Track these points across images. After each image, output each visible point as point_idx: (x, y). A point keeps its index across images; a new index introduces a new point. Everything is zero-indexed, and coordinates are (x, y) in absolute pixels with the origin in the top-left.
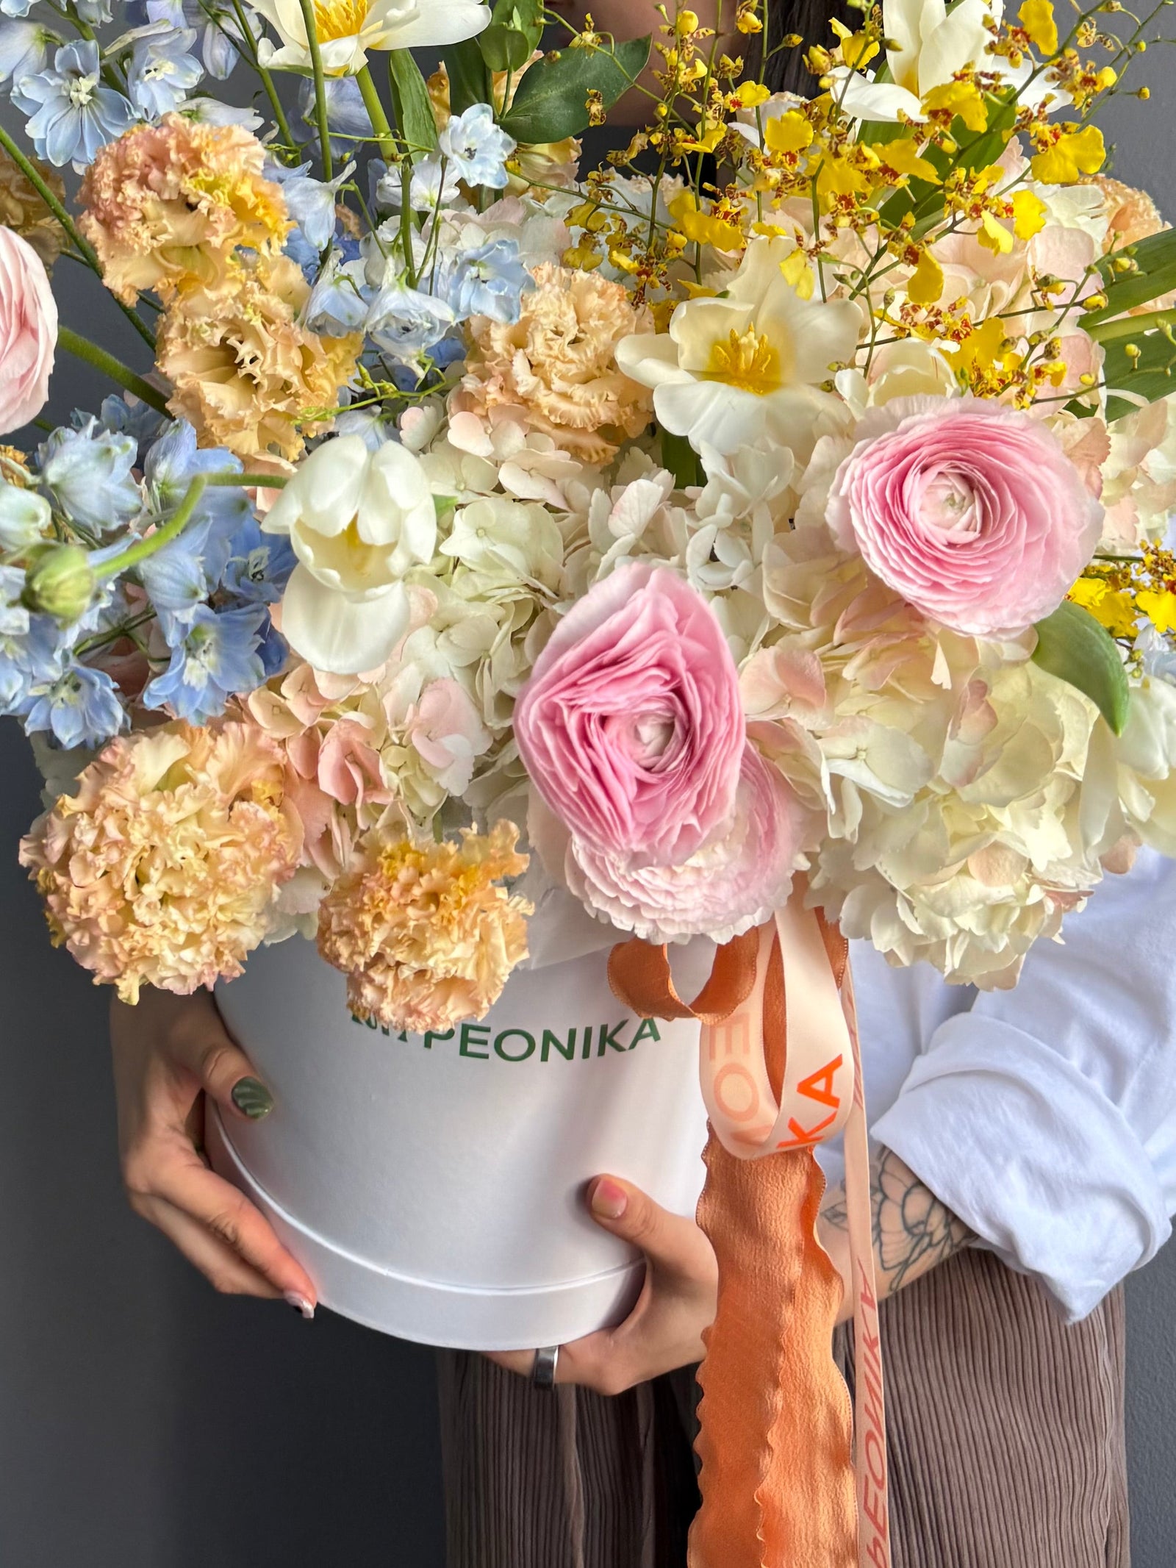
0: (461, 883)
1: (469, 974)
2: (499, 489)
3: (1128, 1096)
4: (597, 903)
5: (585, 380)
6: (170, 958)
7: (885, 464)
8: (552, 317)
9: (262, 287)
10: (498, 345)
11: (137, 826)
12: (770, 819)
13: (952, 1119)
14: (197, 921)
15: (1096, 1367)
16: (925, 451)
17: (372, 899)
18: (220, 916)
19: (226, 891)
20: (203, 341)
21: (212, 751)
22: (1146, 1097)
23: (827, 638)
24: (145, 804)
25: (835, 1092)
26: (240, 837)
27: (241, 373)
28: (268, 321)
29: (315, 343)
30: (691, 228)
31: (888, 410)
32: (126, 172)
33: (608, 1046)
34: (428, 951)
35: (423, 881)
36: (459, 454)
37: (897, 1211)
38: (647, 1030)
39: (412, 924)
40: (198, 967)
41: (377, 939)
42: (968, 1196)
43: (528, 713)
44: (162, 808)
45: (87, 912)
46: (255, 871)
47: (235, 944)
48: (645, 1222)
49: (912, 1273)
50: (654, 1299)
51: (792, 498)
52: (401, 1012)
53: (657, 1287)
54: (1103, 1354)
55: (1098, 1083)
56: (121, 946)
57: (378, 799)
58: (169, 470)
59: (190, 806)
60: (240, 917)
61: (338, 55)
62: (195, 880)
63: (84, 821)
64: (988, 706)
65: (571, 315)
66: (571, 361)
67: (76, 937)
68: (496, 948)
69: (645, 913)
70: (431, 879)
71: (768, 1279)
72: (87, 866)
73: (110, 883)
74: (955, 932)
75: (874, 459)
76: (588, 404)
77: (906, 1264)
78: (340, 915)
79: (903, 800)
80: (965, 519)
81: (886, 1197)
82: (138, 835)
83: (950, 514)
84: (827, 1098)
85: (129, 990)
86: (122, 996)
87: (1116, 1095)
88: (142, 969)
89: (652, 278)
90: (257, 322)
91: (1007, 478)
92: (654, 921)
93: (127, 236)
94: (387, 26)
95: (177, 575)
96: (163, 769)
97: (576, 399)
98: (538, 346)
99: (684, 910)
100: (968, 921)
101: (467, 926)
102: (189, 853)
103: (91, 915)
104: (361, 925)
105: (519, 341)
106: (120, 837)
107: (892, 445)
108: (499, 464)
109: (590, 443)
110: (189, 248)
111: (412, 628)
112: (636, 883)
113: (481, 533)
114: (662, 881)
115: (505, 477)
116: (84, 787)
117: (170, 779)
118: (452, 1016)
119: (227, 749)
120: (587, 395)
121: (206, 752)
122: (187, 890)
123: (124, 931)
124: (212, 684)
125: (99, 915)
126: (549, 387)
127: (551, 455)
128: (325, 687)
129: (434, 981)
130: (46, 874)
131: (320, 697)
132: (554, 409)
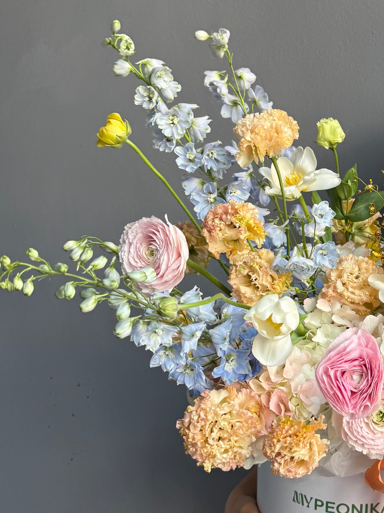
0: (304, 430)
1: (306, 458)
2: (333, 323)
4: (351, 442)
5: (360, 289)
6: (219, 456)
8: (350, 269)
9: (260, 258)
10: (333, 278)
11: (210, 414)
14: (228, 445)
17: (277, 434)
18: (235, 444)
19: (237, 436)
20: (241, 273)
21: (237, 396)
24: (213, 408)
26: (242, 420)
27: (252, 283)
28: (260, 267)
29: (275, 275)
34: (293, 450)
35: (292, 429)
36: (321, 311)
39: (288, 442)
40: (228, 460)
41: (278, 447)
43: (319, 371)
44: (218, 409)
45: (194, 440)
46: (247, 430)
47: (240, 453)
52: (286, 471)
56: (204, 451)
57: (288, 414)
58: (227, 311)
59: (227, 410)
60: (242, 445)
61: (290, 191)
62: (227, 432)
63: (194, 413)
65: (357, 269)
66: (355, 282)
67: (191, 449)
68: (315, 451)
69: (365, 446)
70: (295, 428)
72: (195, 427)
73: (202, 433)
76: (361, 296)
78: (268, 440)
82: (210, 417)
85: (208, 467)
86: (206, 469)
88: (211, 460)
90: (257, 267)
92: (369, 449)
93: (215, 234)
94: (305, 182)
95: (220, 334)
97: (356, 294)
98: (345, 278)
99: (378, 445)
101: (305, 443)
102: (226, 423)
103: (195, 442)
104: (273, 443)
105: (340, 277)
106: (205, 417)
108: (332, 314)
109: (363, 308)
110: (235, 241)
111: (303, 364)
112: (362, 436)
113: (327, 336)
114: (371, 436)
115: (334, 318)
116: (196, 404)
117: (224, 401)
118: (301, 473)
119: (241, 397)
120: (360, 293)
121: (235, 396)
122: (225, 436)
123: (206, 447)
124: (234, 371)
125: (198, 441)
126: (348, 290)
127: (349, 312)
128: (273, 379)
129: (296, 461)
130: (184, 430)
131: (272, 382)
132: (349, 297)
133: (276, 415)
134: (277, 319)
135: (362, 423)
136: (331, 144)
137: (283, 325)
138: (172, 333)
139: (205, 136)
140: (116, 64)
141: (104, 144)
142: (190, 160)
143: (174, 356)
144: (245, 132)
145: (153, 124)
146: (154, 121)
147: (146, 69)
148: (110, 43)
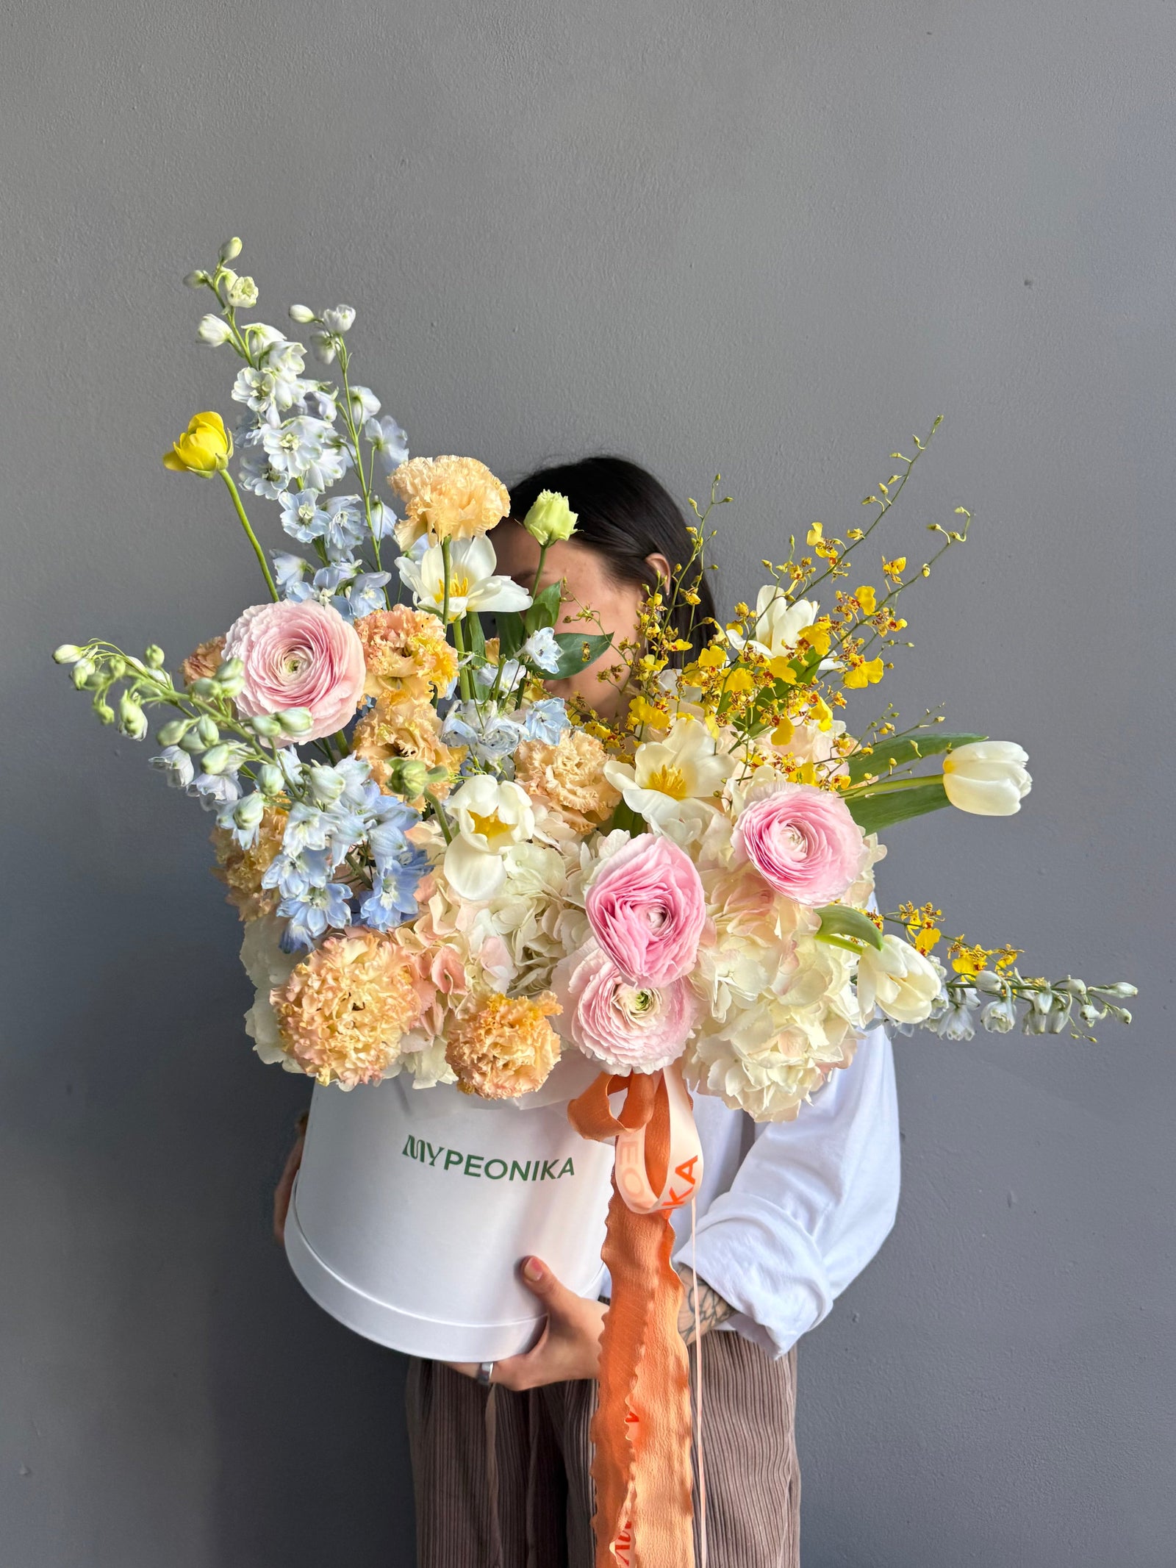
0: (532, 1015)
1: (532, 1065)
2: (531, 840)
4: (588, 1044)
5: (583, 786)
6: (353, 1055)
7: (762, 816)
8: (567, 751)
10: (537, 764)
11: (344, 980)
12: (681, 1005)
13: (719, 1245)
14: (370, 1036)
15: (785, 1394)
16: (781, 812)
17: (485, 1022)
18: (381, 1037)
19: (386, 1022)
20: (384, 740)
21: (378, 953)
22: (826, 1230)
23: (721, 908)
24: (347, 969)
25: (694, 1176)
26: (395, 995)
28: (422, 732)
29: (444, 749)
30: (642, 713)
31: (765, 789)
32: (376, 631)
33: (546, 1174)
34: (514, 1049)
38: (568, 1168)
39: (506, 1035)
40: (364, 1064)
41: (488, 1042)
42: (728, 1285)
44: (357, 972)
45: (311, 1025)
47: (386, 1054)
48: (552, 1288)
50: (549, 1338)
51: (695, 846)
52: (494, 1088)
53: (552, 1329)
54: (789, 1387)
55: (801, 1223)
57: (461, 992)
59: (372, 974)
60: (390, 1040)
61: (457, 605)
62: (372, 1012)
63: (312, 976)
64: (795, 956)
65: (575, 752)
66: (576, 774)
67: (301, 1041)
68: (547, 1052)
69: (613, 1051)
70: (518, 1011)
71: (640, 1286)
72: (312, 1000)
74: (769, 1083)
75: (757, 813)
76: (584, 797)
77: (691, 1329)
79: (752, 997)
80: (800, 846)
82: (345, 984)
83: (793, 844)
84: (690, 1178)
85: (325, 1077)
86: (320, 1081)
87: (810, 1229)
88: (334, 1064)
89: (616, 741)
90: (417, 733)
91: (824, 828)
92: (616, 1055)
95: (391, 838)
96: (354, 957)
97: (577, 794)
98: (559, 765)
99: (633, 1050)
100: (776, 1075)
102: (369, 998)
103: (313, 1028)
105: (548, 761)
106: (334, 985)
107: (767, 805)
109: (581, 820)
110: (395, 679)
111: (480, 908)
112: (610, 1033)
113: (518, 863)
114: (623, 1033)
116: (311, 961)
117: (359, 961)
118: (523, 1089)
119: (384, 956)
120: (584, 793)
121: (374, 954)
122: (366, 1020)
123: (332, 1036)
124: (394, 909)
125: (317, 1028)
126: (563, 786)
127: (560, 824)
128: (437, 929)
129: (514, 1069)
130: (287, 1007)
131: (434, 935)
132: (565, 798)
133: (438, 991)
134: (506, 817)
135: (611, 1010)
136: (551, 535)
137: (518, 828)
139: (331, 484)
140: (205, 319)
141: (183, 465)
142: (301, 521)
143: (308, 871)
144: (420, 487)
145: (255, 443)
146: (259, 437)
147: (255, 342)
148: (205, 281)
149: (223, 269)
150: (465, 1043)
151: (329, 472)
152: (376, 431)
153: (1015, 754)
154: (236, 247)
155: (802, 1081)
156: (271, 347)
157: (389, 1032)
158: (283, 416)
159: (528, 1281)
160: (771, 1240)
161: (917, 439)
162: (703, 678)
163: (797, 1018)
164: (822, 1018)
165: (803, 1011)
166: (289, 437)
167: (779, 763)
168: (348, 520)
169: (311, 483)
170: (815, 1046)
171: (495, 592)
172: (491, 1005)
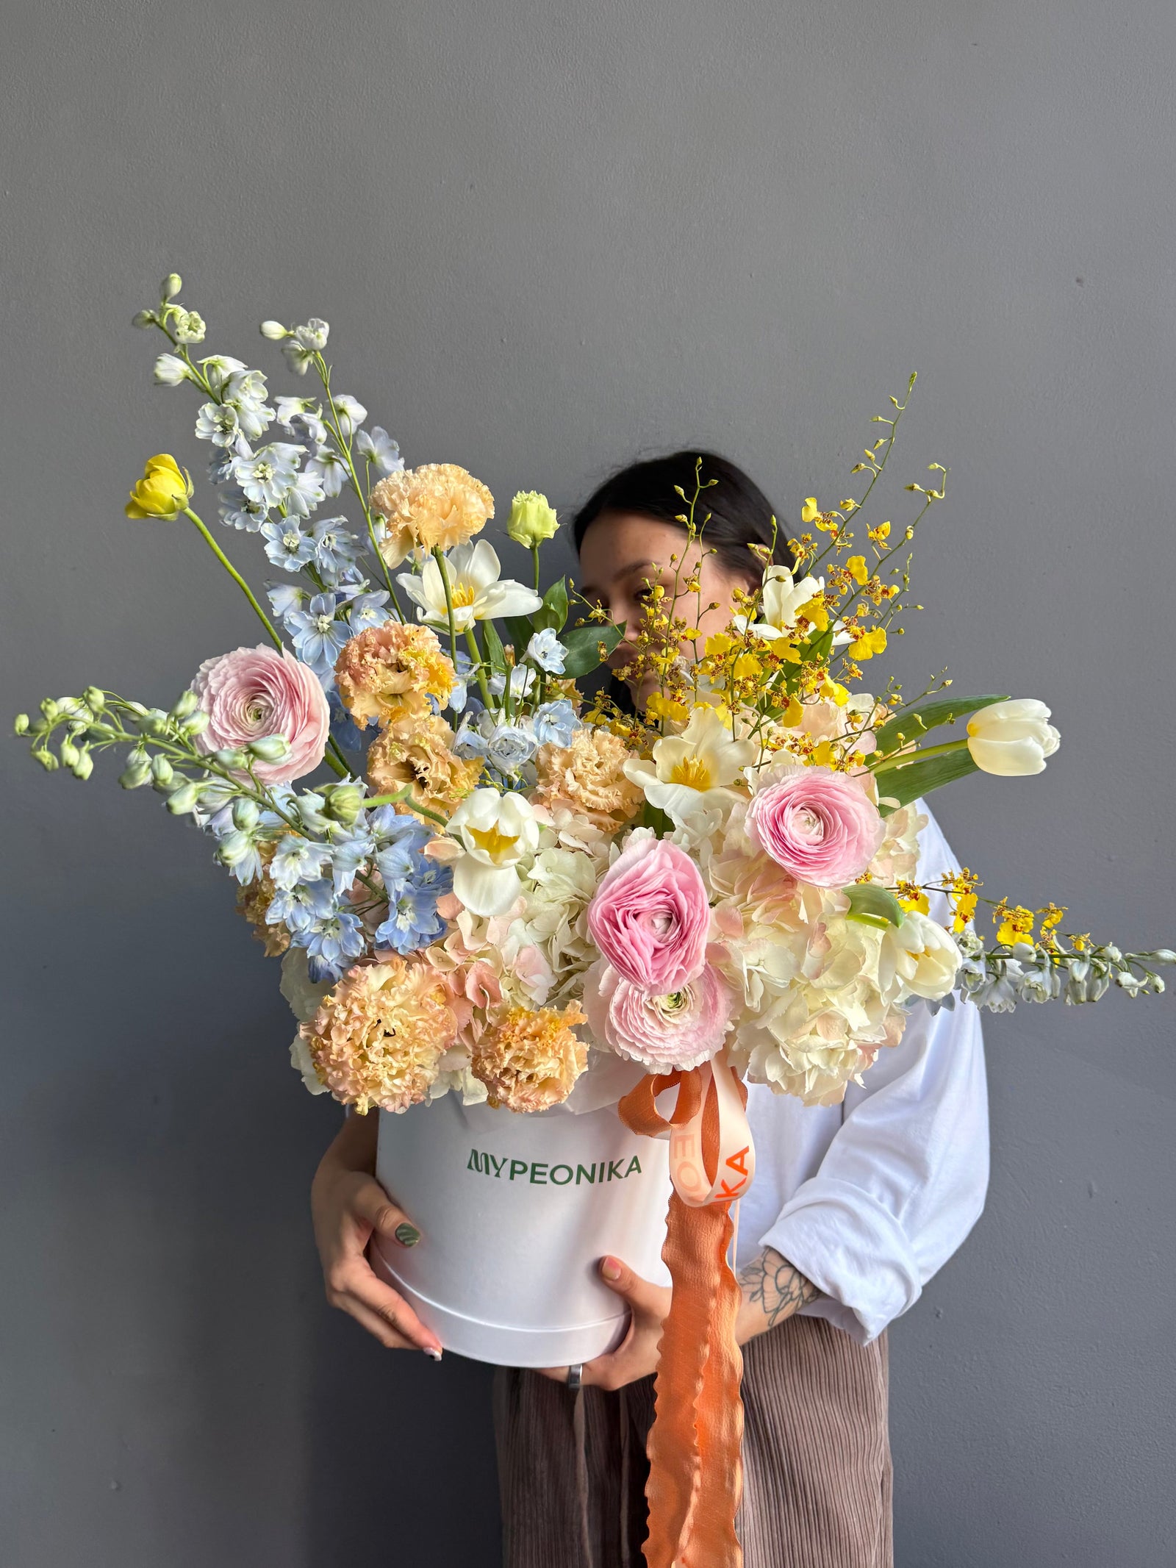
0: (553, 1026)
1: (557, 1077)
2: (559, 846)
3: (903, 1214)
4: (623, 1046)
5: (605, 785)
6: (387, 1081)
7: (774, 802)
8: (585, 752)
10: (556, 768)
11: (370, 1008)
12: (715, 997)
13: (806, 1228)
14: (404, 1062)
16: (794, 795)
17: (504, 1036)
18: (415, 1060)
19: (419, 1046)
20: (397, 759)
21: (407, 976)
22: (912, 1214)
23: (743, 899)
24: (373, 998)
25: (746, 1166)
26: (425, 1017)
27: (418, 776)
28: (433, 748)
29: (457, 762)
30: (660, 707)
31: (775, 774)
32: (366, 649)
33: (613, 1175)
34: (535, 1062)
35: (532, 1026)
37: (773, 1280)
38: (634, 1166)
39: (527, 1047)
40: (401, 1090)
41: (508, 1056)
42: (815, 1267)
43: (595, 914)
44: (383, 999)
45: (341, 1057)
46: (434, 1036)
47: (423, 1077)
48: (631, 1283)
49: (782, 1317)
50: (636, 1333)
51: (720, 836)
52: (518, 1101)
53: (636, 1325)
55: (886, 1206)
56: (360, 1075)
57: (497, 1005)
59: (399, 999)
60: (425, 1062)
61: (463, 615)
62: (403, 1037)
63: (339, 1008)
64: (826, 938)
65: (595, 751)
66: (597, 774)
67: (335, 1074)
68: (571, 1063)
69: (649, 1051)
70: (536, 1025)
72: (340, 1031)
73: (354, 1041)
74: (810, 1067)
75: (768, 799)
76: (607, 797)
77: (777, 1310)
79: (785, 984)
80: (815, 829)
81: (766, 1274)
82: (371, 1012)
83: (808, 827)
84: (742, 1169)
85: (363, 1106)
87: (896, 1212)
88: (370, 1093)
89: (638, 738)
90: (428, 748)
91: (838, 808)
92: (652, 1055)
93: (367, 681)
94: (489, 601)
95: (397, 859)
96: (381, 984)
97: (600, 795)
98: (578, 767)
99: (669, 1049)
101: (556, 1049)
102: (399, 1023)
103: (344, 1059)
104: (497, 1050)
105: (568, 764)
106: (360, 1015)
107: (778, 790)
108: (558, 831)
109: (607, 820)
110: (395, 696)
111: (513, 919)
112: (644, 1034)
113: (549, 869)
114: (658, 1032)
115: (563, 838)
116: (337, 991)
117: (387, 987)
119: (414, 977)
120: (607, 792)
121: (402, 978)
122: (398, 1046)
123: (363, 1067)
124: (412, 930)
125: (348, 1058)
126: (585, 788)
127: (588, 827)
128: (468, 945)
129: (538, 1082)
130: (317, 1040)
131: (465, 950)
132: (588, 800)
133: (475, 1008)
134: (508, 829)
135: (643, 1010)
136: (534, 539)
137: (520, 840)
138: (322, 857)
139: (315, 507)
140: (159, 360)
141: (144, 512)
142: (288, 550)
143: (312, 903)
144: (398, 502)
145: (228, 477)
146: (230, 471)
147: (214, 375)
148: (152, 320)
149: (168, 305)
150: (486, 1058)
151: (312, 496)
152: (367, 444)
153: (1037, 709)
154: (176, 284)
155: (844, 1063)
156: (231, 377)
157: (424, 1055)
158: (255, 446)
159: (610, 1282)
160: (856, 1222)
161: (894, 399)
162: (710, 667)
163: (834, 1000)
164: (864, 997)
165: (842, 993)
166: (261, 467)
167: (796, 745)
168: (337, 542)
169: (295, 509)
170: (854, 1028)
171: (501, 598)
172: (511, 1018)
